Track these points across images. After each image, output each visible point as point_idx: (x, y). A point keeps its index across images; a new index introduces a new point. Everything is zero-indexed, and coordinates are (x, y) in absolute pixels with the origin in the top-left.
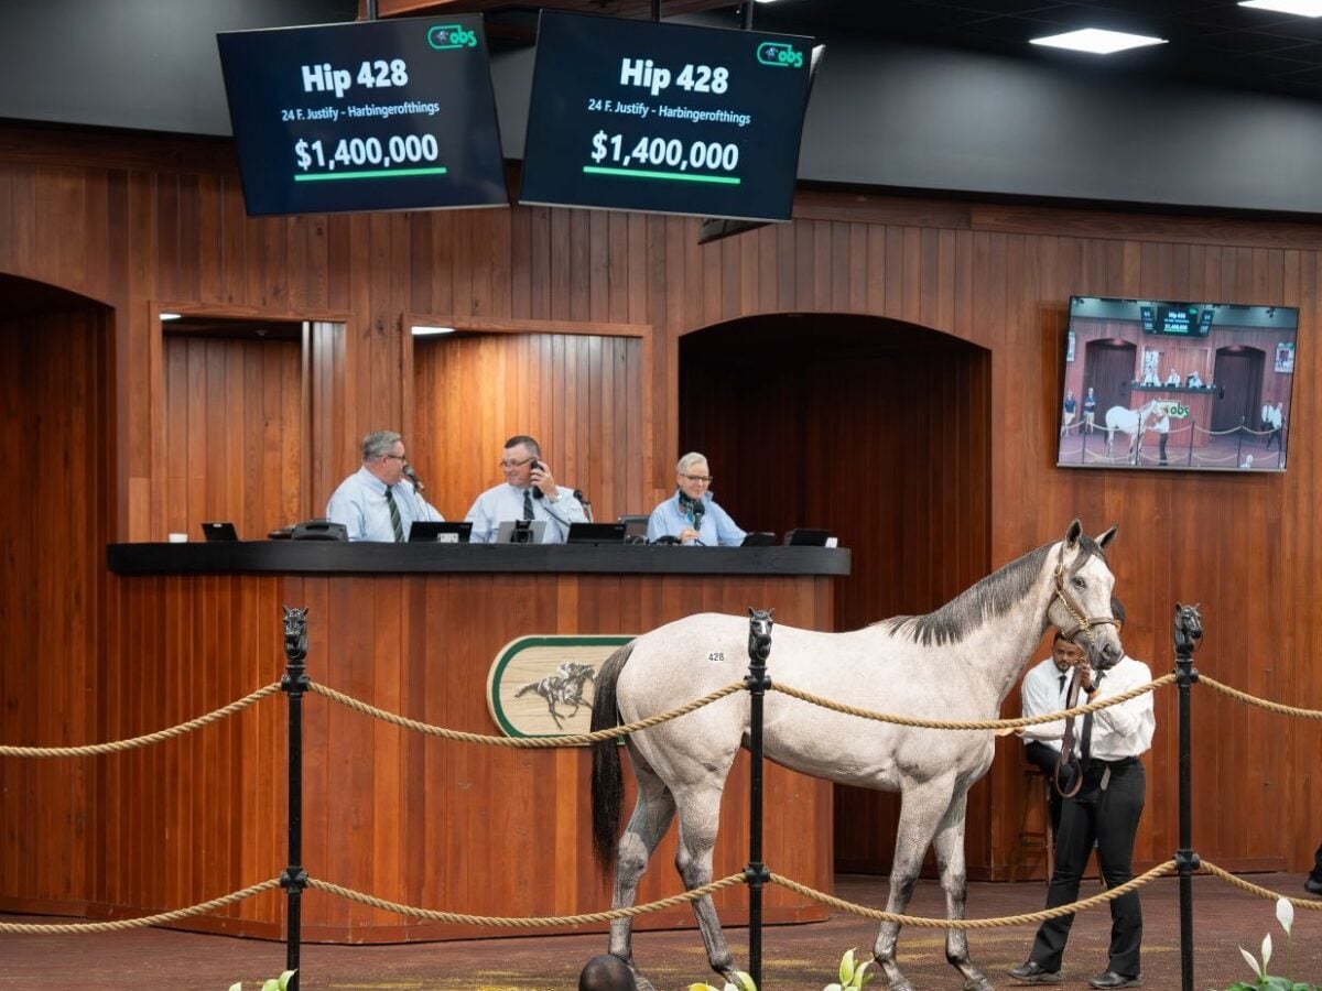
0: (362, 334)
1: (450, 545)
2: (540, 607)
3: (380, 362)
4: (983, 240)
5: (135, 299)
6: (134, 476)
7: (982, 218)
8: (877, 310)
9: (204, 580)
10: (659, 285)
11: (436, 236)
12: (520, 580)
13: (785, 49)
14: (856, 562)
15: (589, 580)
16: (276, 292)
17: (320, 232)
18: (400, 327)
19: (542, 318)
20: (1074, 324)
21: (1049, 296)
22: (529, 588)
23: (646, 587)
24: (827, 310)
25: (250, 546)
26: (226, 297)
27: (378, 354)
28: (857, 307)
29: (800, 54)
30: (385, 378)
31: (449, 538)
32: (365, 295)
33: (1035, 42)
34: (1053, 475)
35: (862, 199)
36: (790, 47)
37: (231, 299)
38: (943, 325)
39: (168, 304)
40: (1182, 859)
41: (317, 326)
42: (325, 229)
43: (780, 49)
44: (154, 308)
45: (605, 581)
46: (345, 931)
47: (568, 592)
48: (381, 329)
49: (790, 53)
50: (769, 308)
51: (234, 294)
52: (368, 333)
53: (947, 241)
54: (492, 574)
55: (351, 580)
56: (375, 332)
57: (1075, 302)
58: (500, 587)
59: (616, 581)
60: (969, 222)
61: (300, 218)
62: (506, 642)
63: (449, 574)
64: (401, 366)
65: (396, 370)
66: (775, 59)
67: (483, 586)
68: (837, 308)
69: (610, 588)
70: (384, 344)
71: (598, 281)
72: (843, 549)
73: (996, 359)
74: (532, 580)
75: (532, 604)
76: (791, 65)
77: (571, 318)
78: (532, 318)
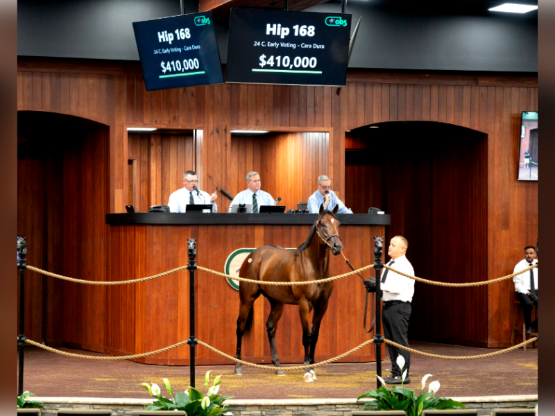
0: (210, 133)
1: (207, 214)
2: (247, 237)
3: (217, 144)
4: (483, 90)
5: (117, 122)
6: (118, 188)
7: (482, 82)
8: (434, 119)
9: (122, 228)
10: (337, 111)
11: (241, 95)
12: (239, 227)
13: (339, 19)
14: (393, 219)
15: (268, 227)
16: (175, 118)
17: (193, 95)
18: (226, 130)
19: (286, 126)
20: (524, 123)
21: (515, 111)
22: (242, 230)
23: (294, 230)
24: (412, 120)
25: (140, 215)
26: (154, 121)
27: (216, 141)
28: (425, 118)
29: (345, 21)
30: (219, 150)
31: (205, 211)
32: (211, 120)
33: (492, 9)
34: (516, 184)
35: (427, 75)
36: (340, 18)
37: (156, 122)
38: (465, 124)
39: (130, 124)
40: (376, 338)
41: (198, 131)
42: (195, 94)
43: (336, 19)
44: (125, 125)
45: (275, 227)
46: (167, 360)
47: (259, 232)
48: (218, 131)
49: (341, 20)
50: (385, 119)
51: (157, 119)
52: (212, 133)
53: (467, 91)
54: (227, 225)
55: (169, 227)
56: (215, 133)
57: (524, 114)
58: (230, 230)
59: (281, 227)
60: (477, 83)
61: (184, 90)
62: (233, 251)
63: (208, 225)
64: (226, 145)
65: (224, 147)
66: (334, 23)
67: (222, 230)
68: (416, 119)
69: (278, 230)
70: (219, 137)
71: (310, 110)
72: (386, 215)
73: (490, 137)
74: (244, 227)
75: (244, 236)
76: (342, 26)
77: (299, 125)
78: (281, 126)
